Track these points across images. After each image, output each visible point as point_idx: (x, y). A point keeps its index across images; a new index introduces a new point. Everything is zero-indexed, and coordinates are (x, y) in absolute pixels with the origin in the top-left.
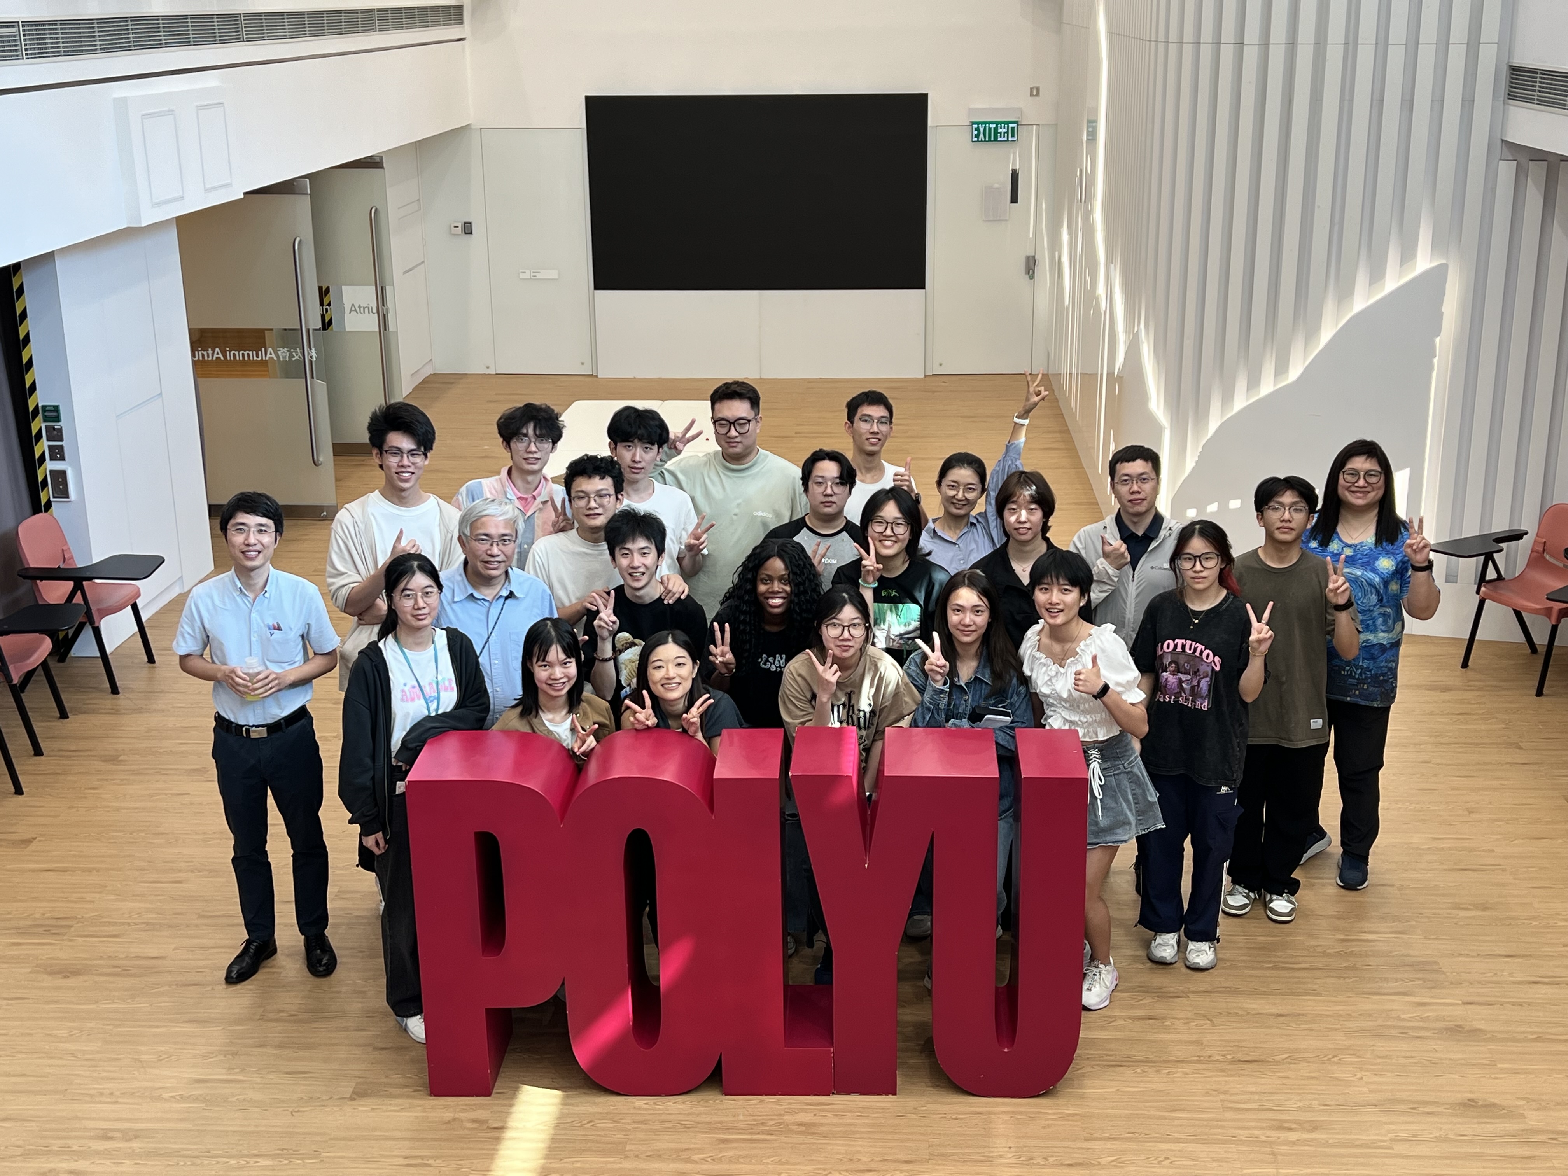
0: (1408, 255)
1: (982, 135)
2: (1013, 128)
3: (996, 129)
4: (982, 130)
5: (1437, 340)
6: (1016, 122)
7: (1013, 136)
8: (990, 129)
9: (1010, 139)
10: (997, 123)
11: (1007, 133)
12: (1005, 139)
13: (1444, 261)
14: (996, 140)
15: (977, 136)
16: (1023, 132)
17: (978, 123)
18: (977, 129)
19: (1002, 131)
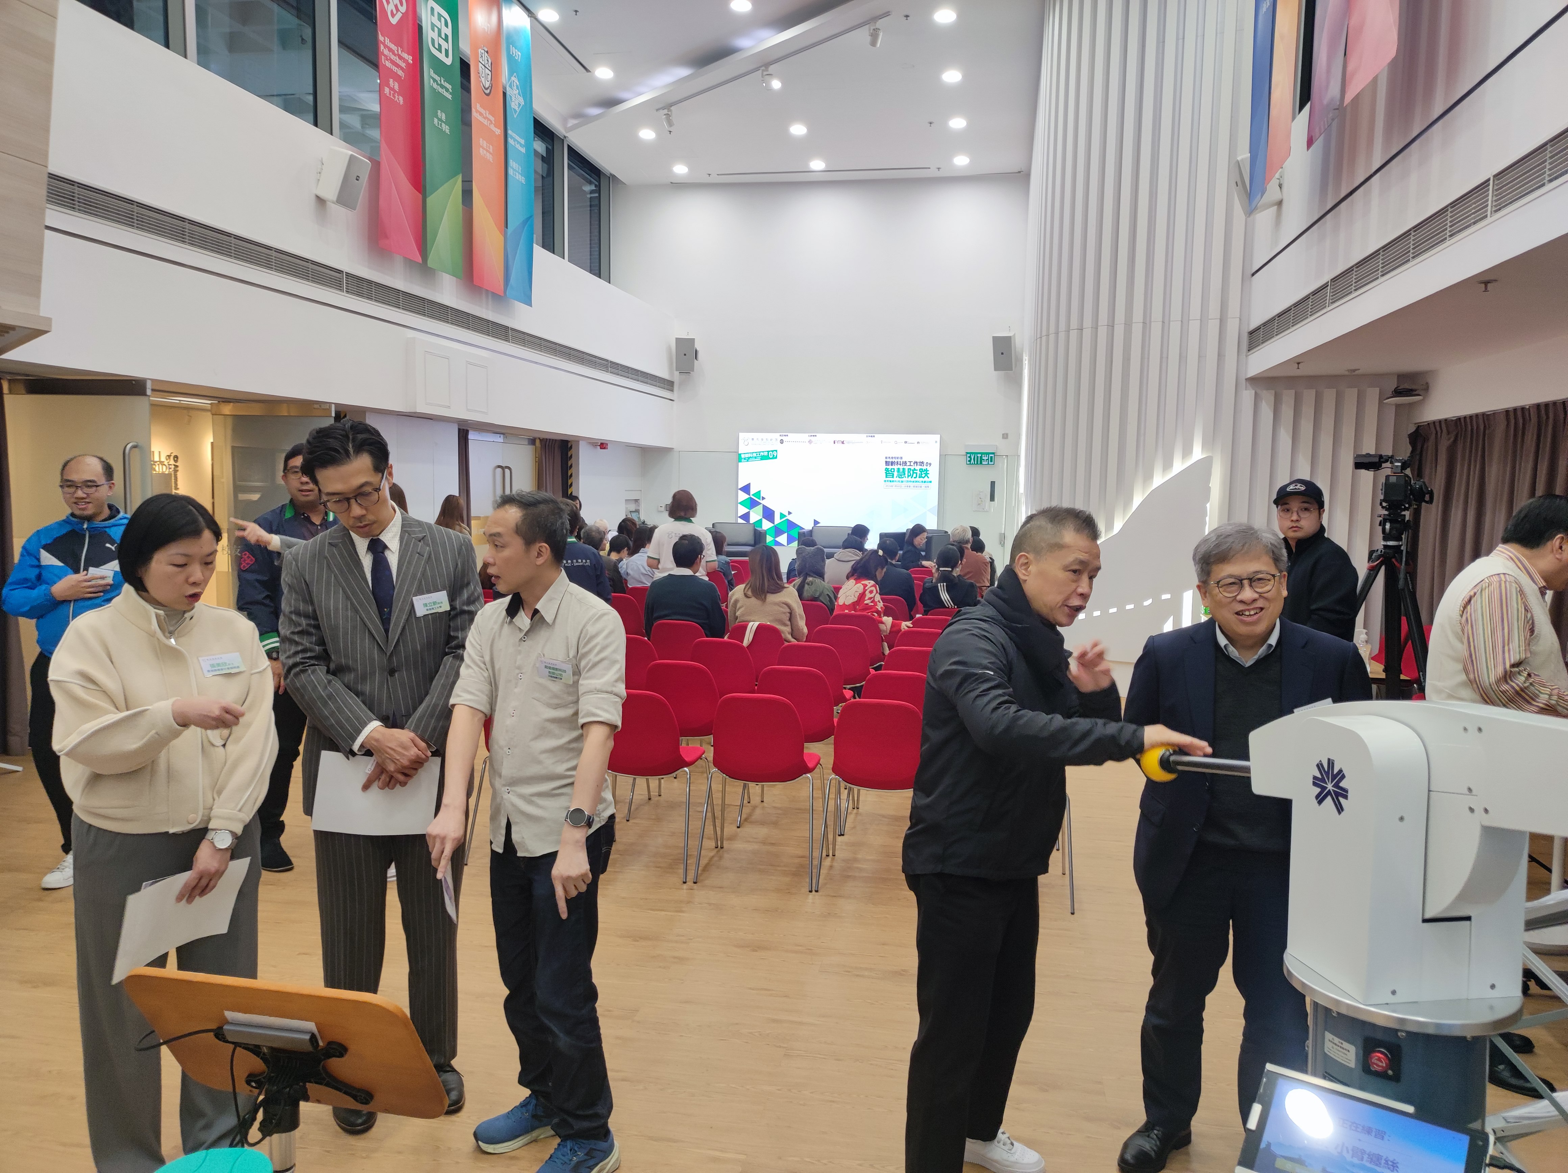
0: (1187, 451)
1: (972, 460)
2: (991, 457)
3: (982, 456)
4: (972, 458)
5: (1208, 505)
6: (993, 453)
7: (991, 461)
8: (978, 457)
9: (990, 463)
10: (982, 454)
11: (988, 459)
12: (987, 463)
13: (1210, 454)
14: (981, 463)
15: (970, 461)
16: (997, 459)
17: (970, 453)
18: (970, 457)
19: (985, 458)
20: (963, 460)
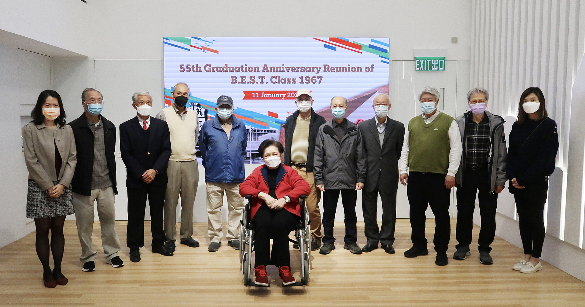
1: (422, 66)
3: (431, 62)
4: (422, 63)
6: (444, 59)
7: (441, 67)
8: (427, 62)
9: (440, 69)
10: (432, 59)
11: (438, 65)
12: (437, 69)
14: (431, 69)
15: (419, 67)
16: (448, 66)
17: (419, 59)
18: (419, 63)
19: (435, 64)
20: (412, 66)
